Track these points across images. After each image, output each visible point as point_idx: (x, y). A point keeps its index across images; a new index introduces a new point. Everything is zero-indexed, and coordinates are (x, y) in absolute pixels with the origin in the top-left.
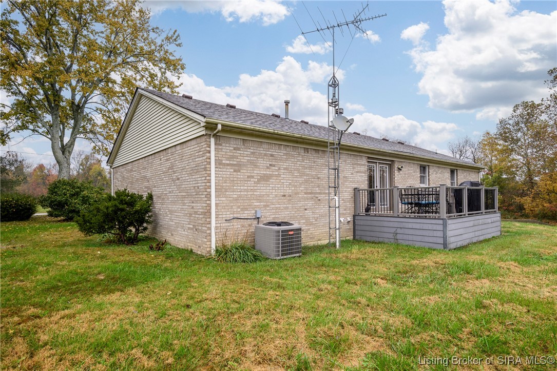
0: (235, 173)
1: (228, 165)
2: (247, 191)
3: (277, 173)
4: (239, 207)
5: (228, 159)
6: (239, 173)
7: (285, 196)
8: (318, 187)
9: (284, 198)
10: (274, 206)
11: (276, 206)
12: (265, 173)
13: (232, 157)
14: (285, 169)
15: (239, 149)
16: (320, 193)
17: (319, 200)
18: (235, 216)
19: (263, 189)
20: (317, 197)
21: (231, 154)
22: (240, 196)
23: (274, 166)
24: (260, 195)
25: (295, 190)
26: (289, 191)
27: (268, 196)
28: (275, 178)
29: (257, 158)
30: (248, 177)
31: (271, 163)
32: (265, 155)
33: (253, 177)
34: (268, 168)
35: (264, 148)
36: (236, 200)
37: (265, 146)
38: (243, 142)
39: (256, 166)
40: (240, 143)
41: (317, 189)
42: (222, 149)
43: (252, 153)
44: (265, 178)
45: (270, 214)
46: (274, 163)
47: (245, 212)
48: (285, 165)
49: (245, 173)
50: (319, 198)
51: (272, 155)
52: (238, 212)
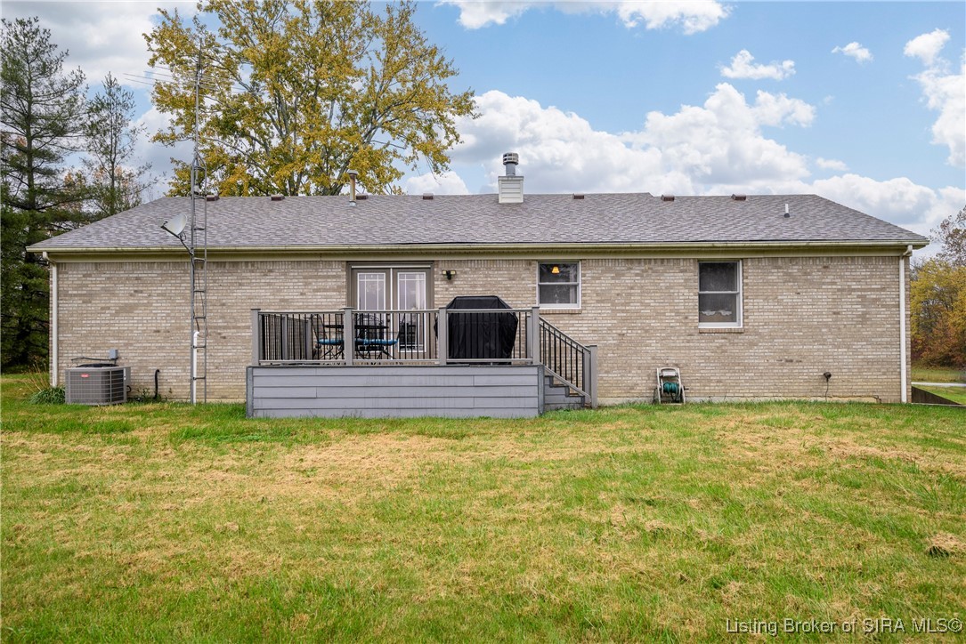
0: (84, 305)
1: (75, 295)
2: (100, 326)
3: (145, 302)
4: (89, 345)
5: (75, 289)
6: (89, 305)
7: (158, 331)
8: (223, 317)
9: (158, 334)
10: (139, 345)
11: (144, 345)
12: (126, 302)
13: (81, 287)
14: (158, 295)
15: (90, 276)
16: (225, 328)
17: (224, 338)
18: (84, 355)
19: (123, 323)
20: (220, 334)
21: (80, 282)
22: (91, 332)
23: (141, 292)
24: (119, 331)
25: (176, 323)
26: (164, 325)
27: (132, 331)
28: (143, 308)
29: (115, 284)
30: (102, 309)
31: (136, 289)
32: (127, 279)
33: (109, 308)
34: (131, 295)
35: (127, 271)
36: (86, 336)
37: (128, 268)
38: (96, 266)
39: (114, 294)
40: (91, 269)
41: (220, 321)
42: (68, 278)
43: (108, 278)
44: (127, 309)
45: (133, 355)
46: (140, 288)
47: (98, 351)
48: (160, 289)
49: (97, 304)
50: (223, 335)
51: (137, 279)
52: (87, 351)
